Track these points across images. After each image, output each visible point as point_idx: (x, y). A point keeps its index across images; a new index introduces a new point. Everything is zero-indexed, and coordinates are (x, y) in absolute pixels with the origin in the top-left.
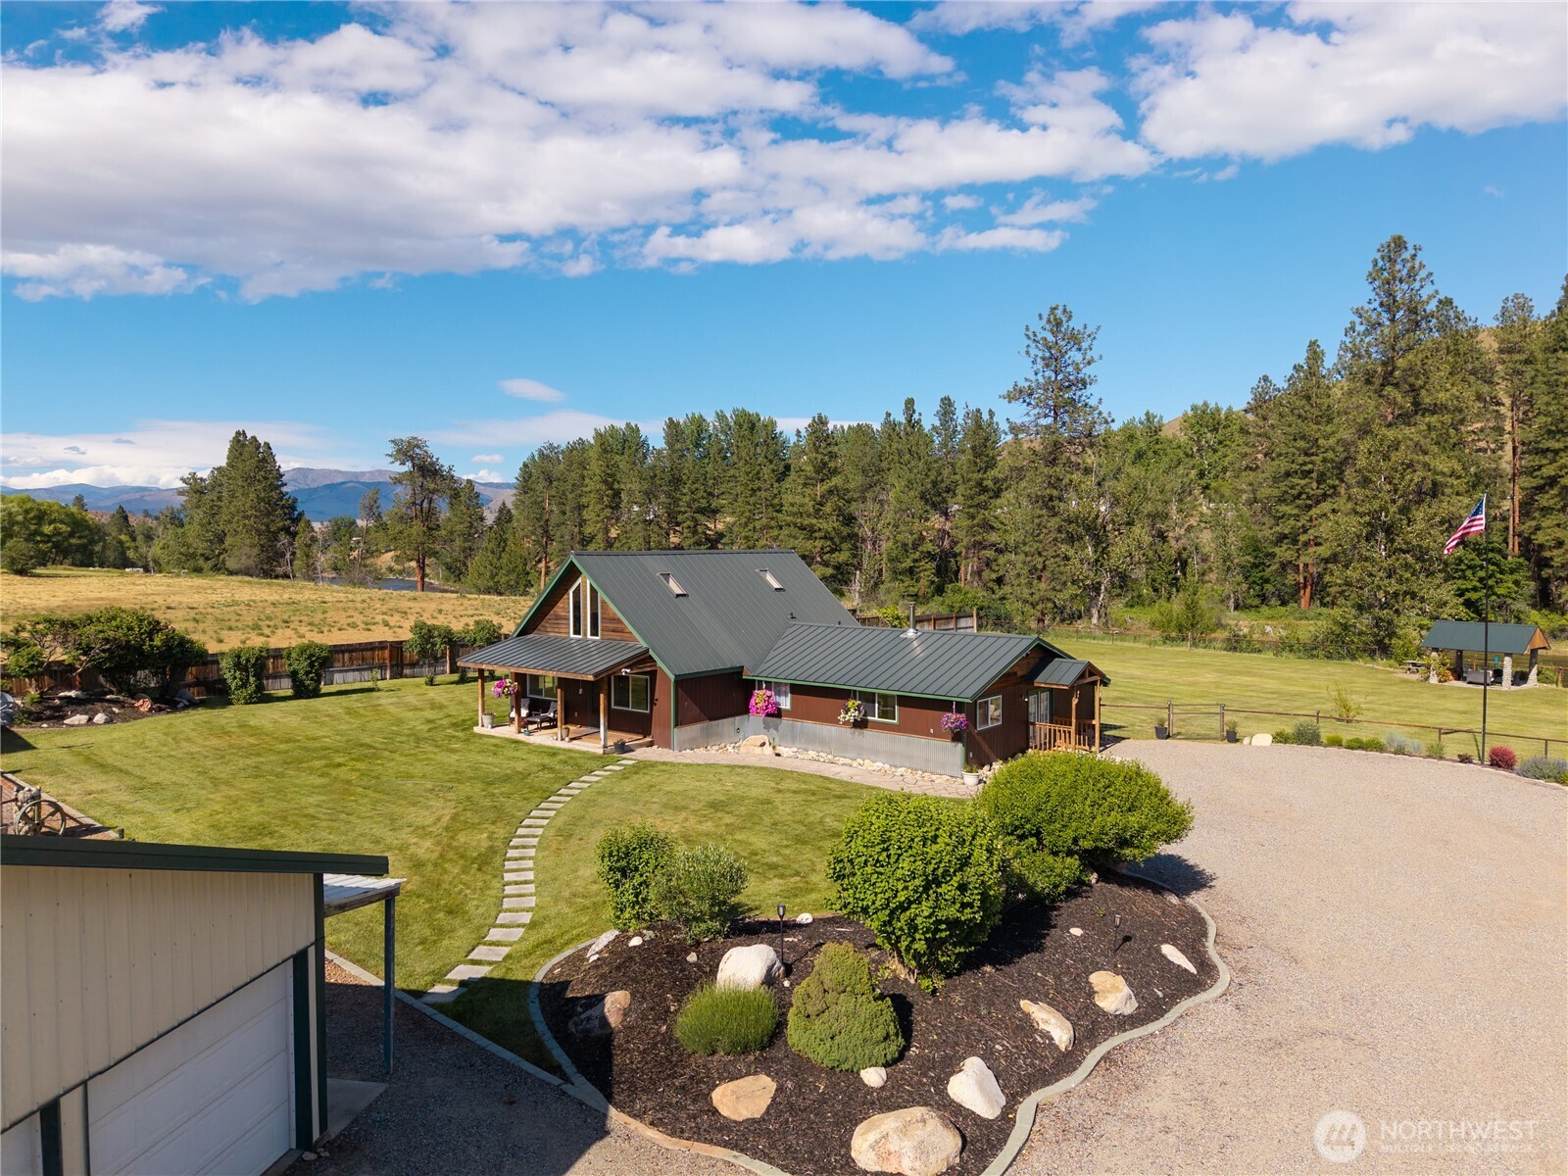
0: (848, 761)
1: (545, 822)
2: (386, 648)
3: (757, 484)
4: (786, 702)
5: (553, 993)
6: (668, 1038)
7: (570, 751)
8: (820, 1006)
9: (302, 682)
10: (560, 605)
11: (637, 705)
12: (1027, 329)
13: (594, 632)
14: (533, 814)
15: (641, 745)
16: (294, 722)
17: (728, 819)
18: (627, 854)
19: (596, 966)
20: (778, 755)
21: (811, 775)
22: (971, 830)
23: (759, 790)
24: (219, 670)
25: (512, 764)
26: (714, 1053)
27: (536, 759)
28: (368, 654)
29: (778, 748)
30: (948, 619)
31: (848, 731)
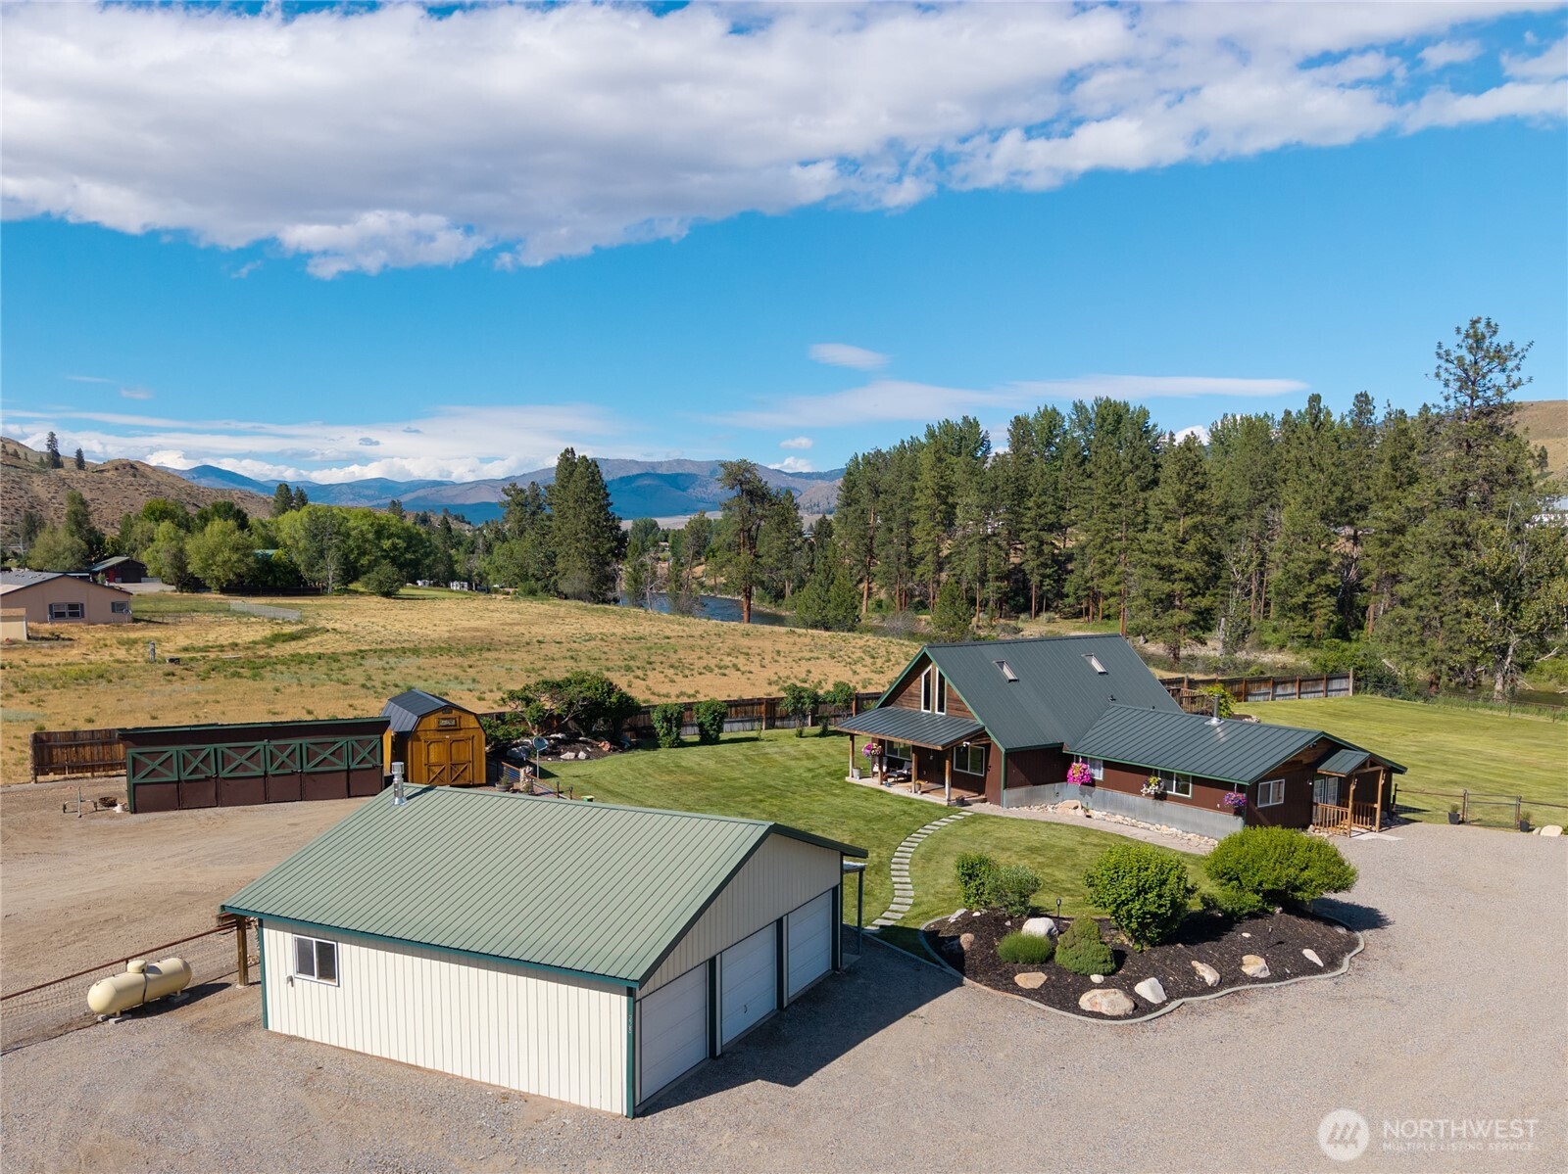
0: (1148, 825)
1: (912, 850)
2: (763, 703)
3: (1117, 499)
4: (1099, 774)
5: (932, 935)
6: (994, 955)
7: (922, 801)
8: (1071, 943)
9: (707, 731)
10: (913, 684)
11: (974, 769)
12: (1440, 346)
13: (941, 709)
14: (903, 844)
15: (977, 801)
16: (711, 764)
17: (1040, 859)
18: (972, 867)
19: (954, 923)
20: (1089, 817)
21: (1112, 834)
22: (1169, 867)
23: (1068, 841)
24: (649, 718)
25: (881, 809)
26: (1017, 962)
27: (897, 806)
28: (749, 708)
29: (1091, 811)
30: (1317, 680)
31: (1150, 801)
